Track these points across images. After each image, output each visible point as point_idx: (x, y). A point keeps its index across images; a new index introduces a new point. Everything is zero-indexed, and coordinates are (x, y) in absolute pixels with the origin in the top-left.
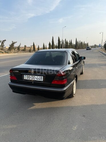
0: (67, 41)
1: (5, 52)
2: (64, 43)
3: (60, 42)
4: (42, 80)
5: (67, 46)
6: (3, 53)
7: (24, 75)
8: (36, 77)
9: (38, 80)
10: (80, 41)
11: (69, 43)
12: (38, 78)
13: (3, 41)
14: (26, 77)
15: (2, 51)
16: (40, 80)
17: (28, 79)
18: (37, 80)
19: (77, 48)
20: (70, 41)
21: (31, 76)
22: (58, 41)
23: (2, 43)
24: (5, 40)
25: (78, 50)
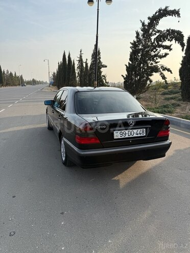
7: (115, 132)
8: (135, 131)
9: (139, 135)
10: (8, 71)
12: (138, 132)
14: (118, 135)
16: (142, 135)
17: (123, 137)
18: (137, 136)
21: (127, 131)
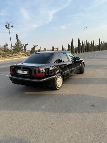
0: (88, 42)
1: (28, 55)
2: (85, 44)
3: (80, 43)
4: (28, 74)
5: (88, 47)
6: (25, 55)
8: (24, 71)
9: (26, 74)
10: (104, 42)
11: (90, 44)
13: (25, 45)
14: (19, 72)
15: (25, 54)
19: (101, 49)
20: (91, 42)
21: (21, 71)
22: (78, 42)
23: (25, 47)
24: (27, 44)
25: (102, 51)
